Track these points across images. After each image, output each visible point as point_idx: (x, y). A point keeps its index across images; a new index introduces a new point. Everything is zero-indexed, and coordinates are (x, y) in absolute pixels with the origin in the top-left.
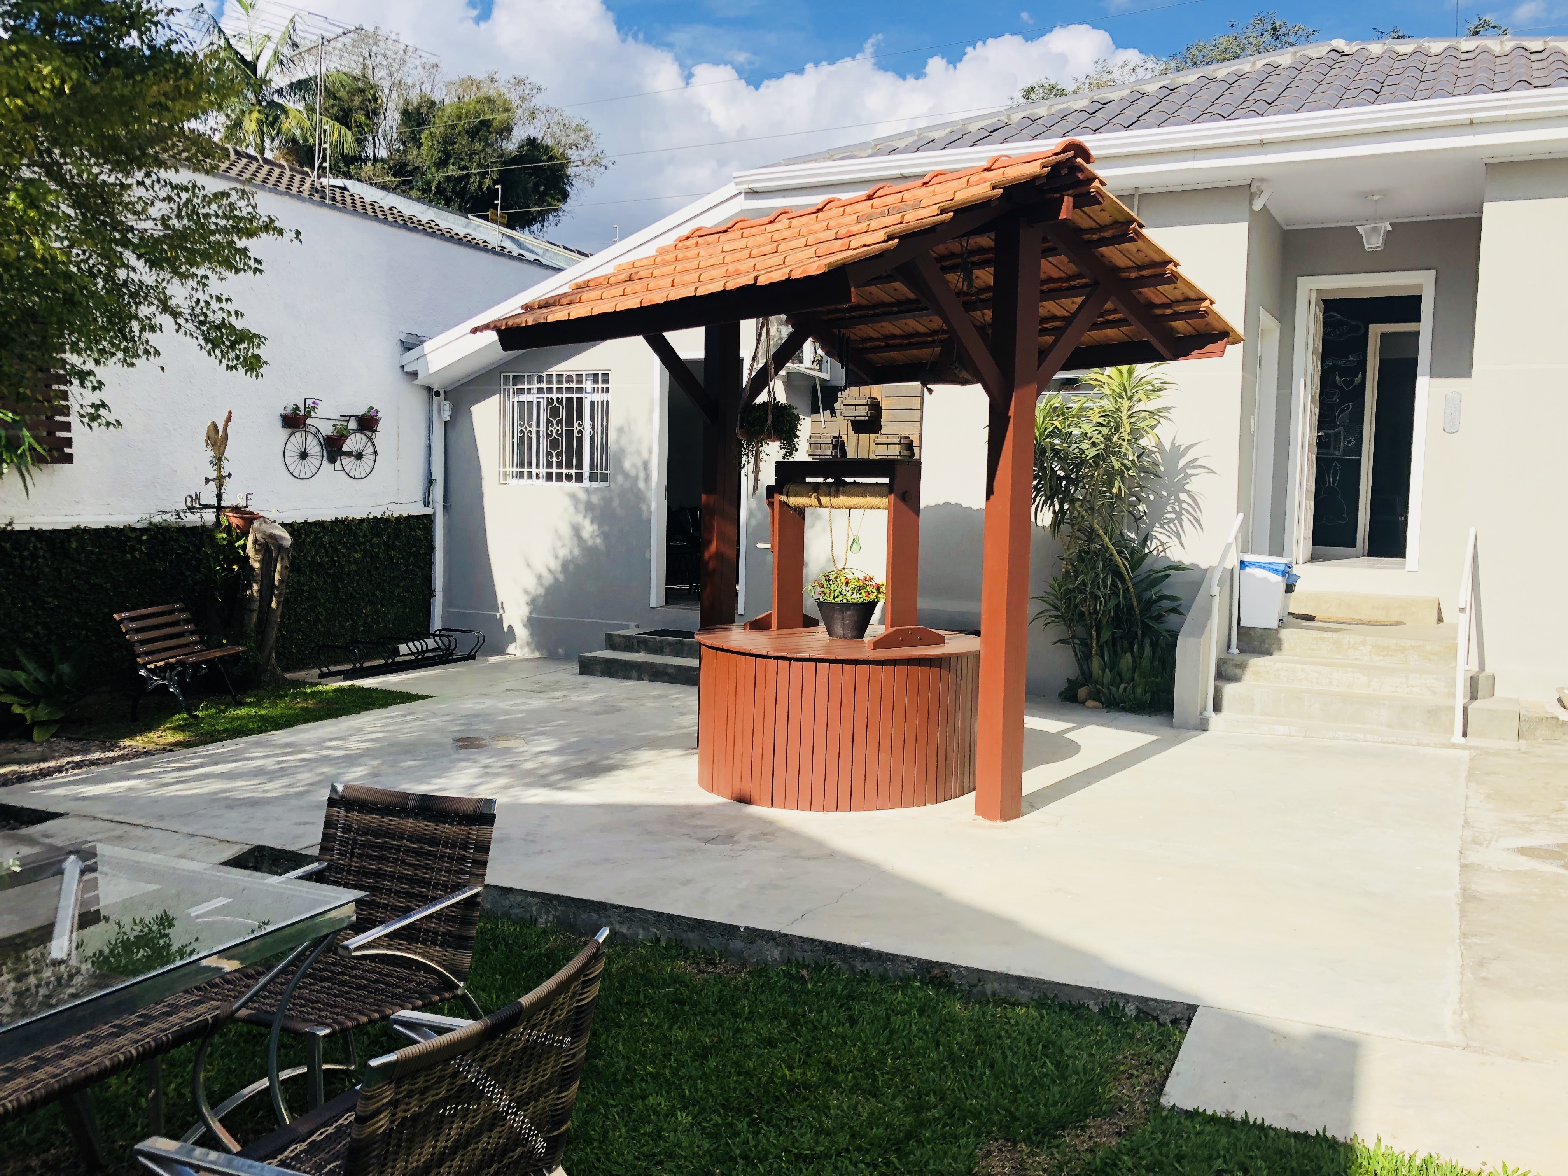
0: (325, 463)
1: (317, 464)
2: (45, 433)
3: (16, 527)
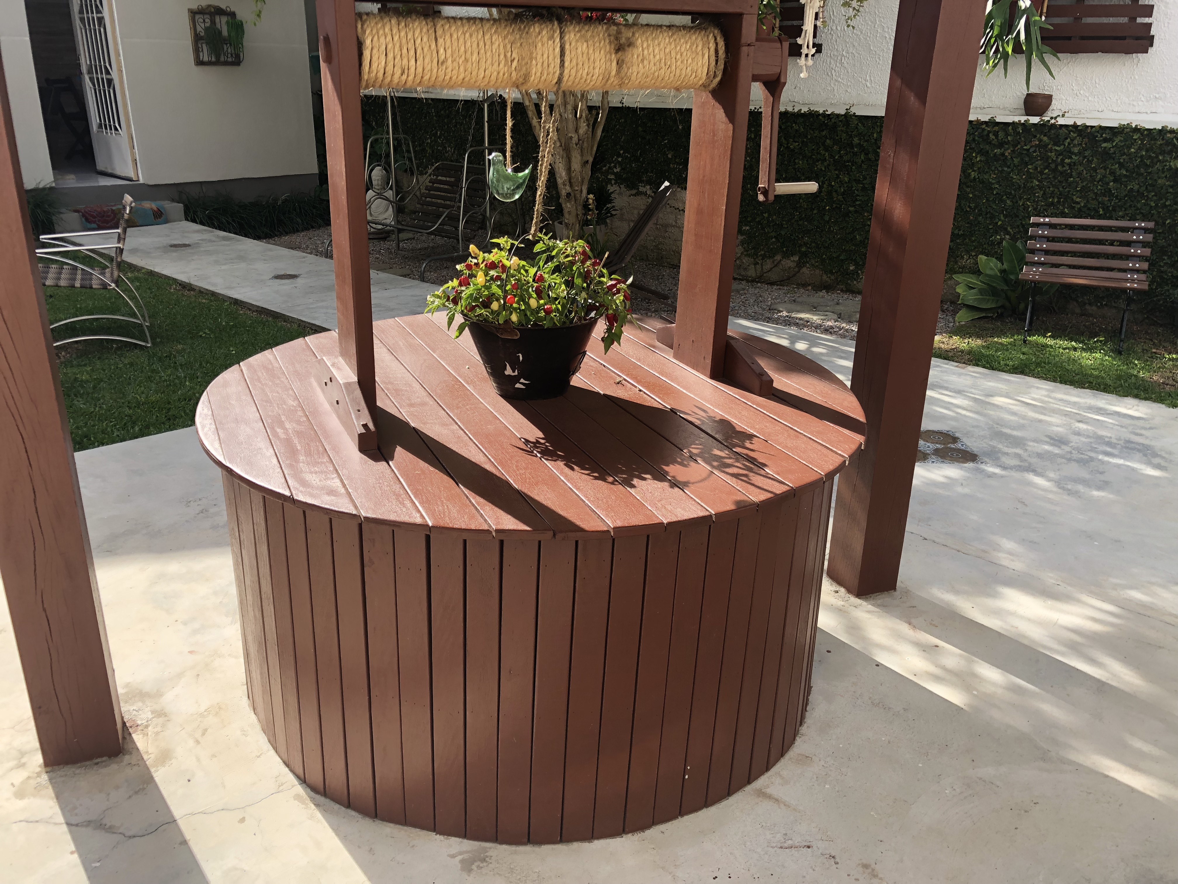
2: (1125, 20)
3: (1061, 121)
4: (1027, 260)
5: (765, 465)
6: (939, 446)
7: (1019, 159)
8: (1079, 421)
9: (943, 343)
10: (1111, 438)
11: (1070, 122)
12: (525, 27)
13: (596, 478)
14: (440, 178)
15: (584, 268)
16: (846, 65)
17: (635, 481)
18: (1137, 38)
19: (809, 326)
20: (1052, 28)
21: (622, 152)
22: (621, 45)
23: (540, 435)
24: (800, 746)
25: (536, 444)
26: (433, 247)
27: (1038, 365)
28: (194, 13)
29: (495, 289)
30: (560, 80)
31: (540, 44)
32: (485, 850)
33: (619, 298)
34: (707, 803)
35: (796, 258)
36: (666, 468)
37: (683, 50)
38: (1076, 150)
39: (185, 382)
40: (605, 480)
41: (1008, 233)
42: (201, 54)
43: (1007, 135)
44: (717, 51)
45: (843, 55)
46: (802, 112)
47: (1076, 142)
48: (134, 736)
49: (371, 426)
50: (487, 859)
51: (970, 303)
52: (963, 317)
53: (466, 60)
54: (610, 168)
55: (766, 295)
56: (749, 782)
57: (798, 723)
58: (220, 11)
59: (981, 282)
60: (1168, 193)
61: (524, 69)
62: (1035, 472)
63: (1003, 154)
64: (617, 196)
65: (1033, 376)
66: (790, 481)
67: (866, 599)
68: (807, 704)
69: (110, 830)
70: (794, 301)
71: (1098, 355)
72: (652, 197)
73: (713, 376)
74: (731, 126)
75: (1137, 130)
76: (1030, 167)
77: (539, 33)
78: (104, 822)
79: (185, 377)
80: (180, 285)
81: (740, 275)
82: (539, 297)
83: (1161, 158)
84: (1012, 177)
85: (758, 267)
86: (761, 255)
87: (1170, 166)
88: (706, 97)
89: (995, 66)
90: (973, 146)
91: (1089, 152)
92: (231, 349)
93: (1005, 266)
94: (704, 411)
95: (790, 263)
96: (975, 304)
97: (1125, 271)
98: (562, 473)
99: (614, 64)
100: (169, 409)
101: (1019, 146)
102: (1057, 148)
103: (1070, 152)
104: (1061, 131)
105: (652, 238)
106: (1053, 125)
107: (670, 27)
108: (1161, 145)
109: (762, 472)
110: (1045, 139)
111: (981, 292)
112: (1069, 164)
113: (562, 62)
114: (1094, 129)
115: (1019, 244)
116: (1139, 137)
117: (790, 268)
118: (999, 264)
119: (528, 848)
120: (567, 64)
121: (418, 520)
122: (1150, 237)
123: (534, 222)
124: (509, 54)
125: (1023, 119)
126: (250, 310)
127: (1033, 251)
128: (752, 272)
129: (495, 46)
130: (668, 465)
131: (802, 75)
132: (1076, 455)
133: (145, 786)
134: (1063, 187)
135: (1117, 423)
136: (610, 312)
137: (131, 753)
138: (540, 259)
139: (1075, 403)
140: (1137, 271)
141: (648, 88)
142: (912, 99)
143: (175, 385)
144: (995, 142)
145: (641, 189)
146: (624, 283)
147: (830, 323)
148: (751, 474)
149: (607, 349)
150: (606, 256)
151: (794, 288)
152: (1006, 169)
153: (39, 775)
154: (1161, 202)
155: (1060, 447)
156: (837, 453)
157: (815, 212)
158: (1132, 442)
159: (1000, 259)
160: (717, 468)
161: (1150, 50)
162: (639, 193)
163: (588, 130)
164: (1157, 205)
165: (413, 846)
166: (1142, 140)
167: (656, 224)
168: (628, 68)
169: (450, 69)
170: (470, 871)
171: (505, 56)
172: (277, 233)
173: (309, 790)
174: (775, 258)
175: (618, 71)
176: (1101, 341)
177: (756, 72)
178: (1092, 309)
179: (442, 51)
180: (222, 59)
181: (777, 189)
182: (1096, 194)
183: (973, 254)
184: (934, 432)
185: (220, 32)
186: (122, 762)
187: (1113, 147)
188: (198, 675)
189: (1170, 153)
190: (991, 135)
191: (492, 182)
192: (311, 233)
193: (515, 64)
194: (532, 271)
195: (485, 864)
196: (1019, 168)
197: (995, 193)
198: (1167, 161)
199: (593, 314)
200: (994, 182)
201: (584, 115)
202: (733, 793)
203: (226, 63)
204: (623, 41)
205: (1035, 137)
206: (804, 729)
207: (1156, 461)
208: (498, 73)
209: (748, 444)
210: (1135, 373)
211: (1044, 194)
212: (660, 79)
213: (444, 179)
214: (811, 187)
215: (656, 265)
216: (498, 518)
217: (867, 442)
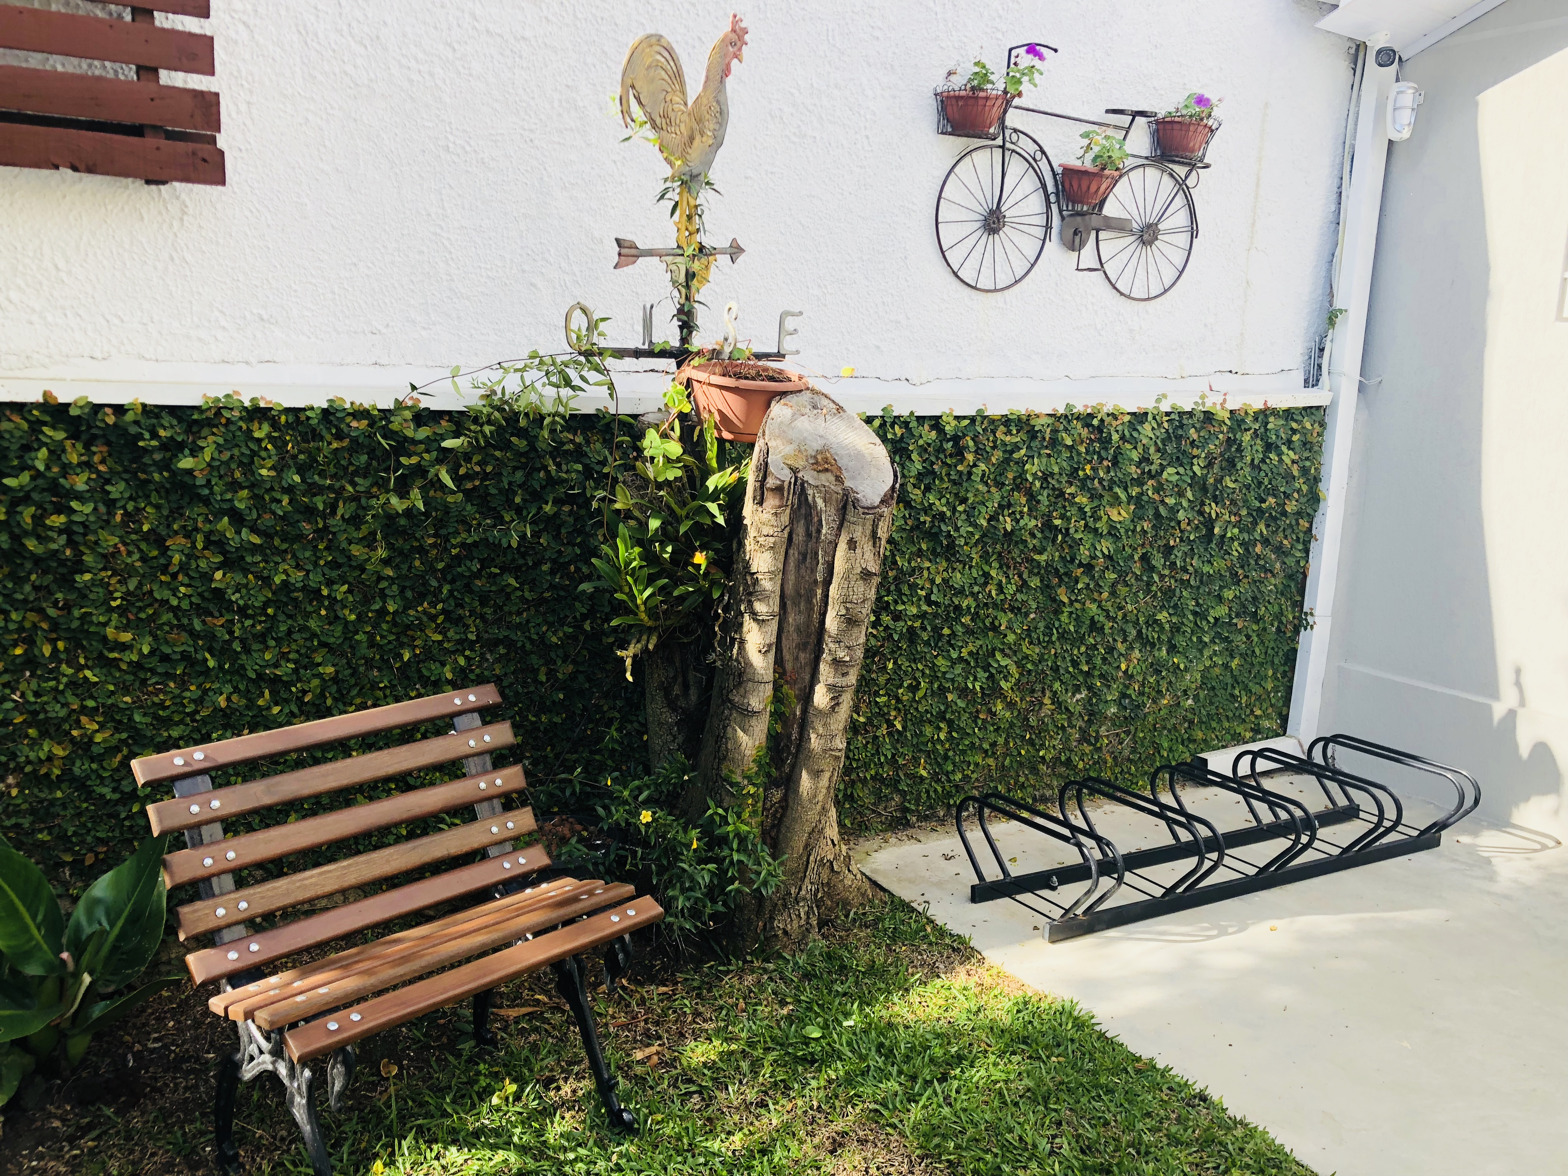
0: (1053, 247)
1: (1030, 248)
18: (178, 136)
75: (256, 413)
122: (504, 732)
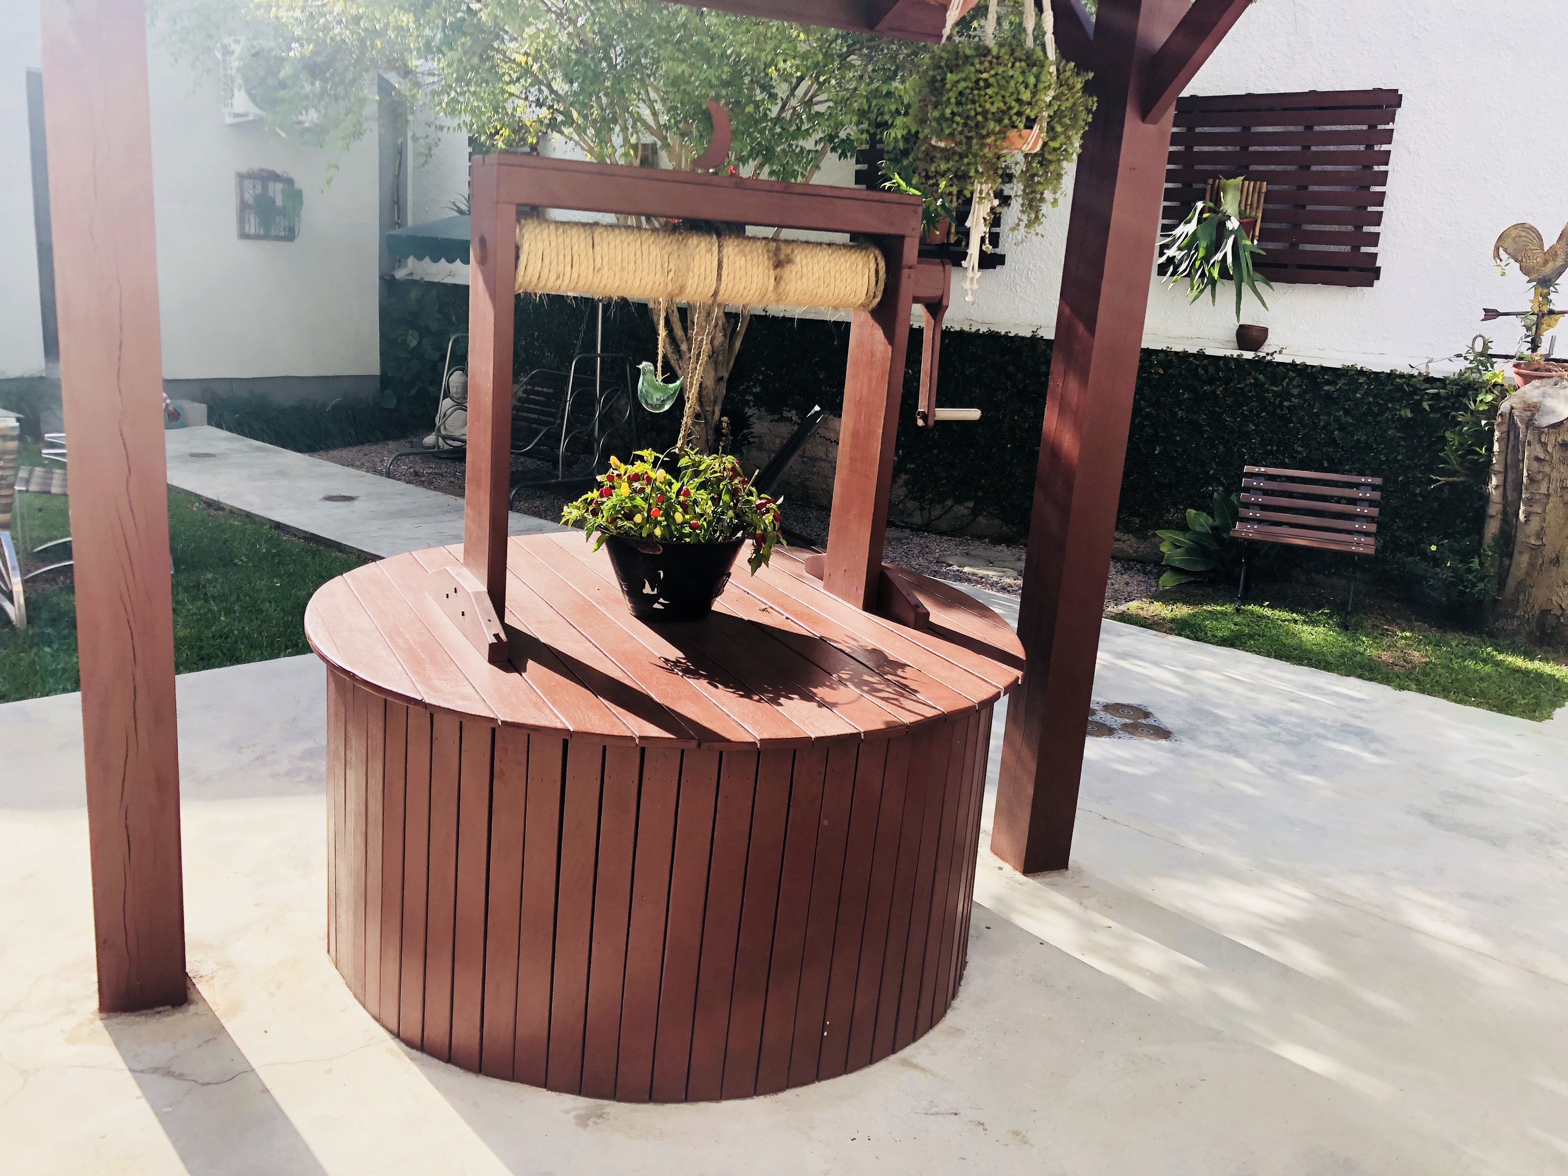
2: (1347, 249)
3: (1278, 358)
4: (1240, 515)
5: (916, 691)
6: (1127, 721)
7: (1232, 399)
8: (1292, 701)
9: (1142, 609)
10: (1326, 719)
11: (1288, 360)
12: (683, 239)
13: (741, 696)
14: (536, 388)
15: (732, 486)
16: (1032, 279)
17: (782, 700)
18: (1361, 270)
19: (983, 583)
20: (1264, 253)
21: (763, 369)
22: (780, 261)
23: (681, 655)
24: (951, 1019)
25: (676, 663)
26: (523, 472)
27: (1251, 637)
28: (242, 177)
29: (639, 501)
30: (715, 294)
31: (698, 257)
32: (603, 1107)
33: (769, 518)
34: (846, 1068)
35: (971, 504)
36: (814, 690)
37: (842, 268)
38: (1295, 391)
39: (220, 616)
40: (751, 698)
41: (1221, 484)
42: (247, 227)
43: (1218, 370)
44: (877, 272)
45: (1029, 269)
46: (981, 332)
47: (1295, 383)
48: (198, 986)
49: (503, 636)
50: (605, 1116)
51: (1176, 564)
52: (1167, 581)
53: (623, 269)
54: (748, 387)
55: (933, 546)
56: (894, 1052)
57: (950, 995)
58: (275, 177)
59: (1189, 540)
60: (1399, 446)
61: (680, 280)
62: (1237, 753)
63: (1214, 392)
64: (756, 421)
65: (1244, 649)
66: (942, 706)
67: (1033, 877)
68: (961, 978)
69: (180, 1077)
70: (967, 554)
71: (1321, 629)
72: (798, 424)
73: (867, 607)
74: (890, 348)
75: (1362, 372)
76: (1245, 408)
77: (698, 246)
78: (172, 1069)
79: (219, 611)
80: (205, 502)
81: (903, 522)
82: (685, 512)
83: (1390, 405)
84: (1225, 420)
85: (926, 513)
86: (928, 499)
87: (1401, 415)
88: (865, 317)
89: (1202, 291)
90: (1180, 381)
91: (1310, 395)
92: (275, 580)
93: (1217, 523)
94: (855, 640)
95: (963, 510)
96: (1182, 566)
97: (1350, 532)
98: (705, 690)
99: (772, 279)
100: (201, 648)
101: (1232, 384)
102: (1275, 389)
103: (1289, 393)
104: (1278, 370)
105: (797, 473)
106: (1270, 362)
107: (830, 245)
108: (1389, 390)
109: (913, 697)
110: (1261, 377)
111: (1189, 551)
112: (1289, 408)
113: (719, 275)
114: (1314, 370)
115: (1233, 498)
116: (1365, 382)
117: (963, 516)
118: (1210, 520)
119: (650, 1107)
120: (724, 277)
121: (559, 725)
122: (1377, 495)
123: (681, 435)
124: (667, 264)
125: (1236, 353)
126: (295, 536)
127: (1247, 505)
128: (917, 519)
129: (652, 257)
130: (816, 688)
131: (967, 299)
132: (1284, 736)
133: (216, 1036)
134: (1282, 433)
135: (1334, 704)
136: (759, 532)
137: (197, 1003)
138: (685, 474)
139: (1289, 681)
140: (1366, 534)
141: (806, 304)
142: (1081, 329)
143: (207, 620)
144: (1204, 377)
145: (785, 414)
146: (774, 503)
147: (1008, 581)
148: (901, 699)
149: (754, 571)
150: (756, 473)
151: (967, 540)
152: (1217, 409)
153: (91, 1022)
154: (1392, 456)
155: (1266, 727)
156: (991, 684)
157: (994, 450)
158: (1349, 725)
159: (1211, 514)
160: (868, 692)
161: (1376, 282)
162: (783, 419)
163: (724, 342)
164: (1387, 459)
165: (522, 1101)
166: (1369, 385)
167: (803, 457)
168: (786, 285)
169: (605, 277)
170: (585, 1126)
171: (662, 266)
172: (323, 446)
173: (403, 1045)
174: (946, 503)
175: (776, 287)
176: (1326, 614)
177: (918, 294)
178: (1319, 578)
179: (598, 259)
180: (273, 233)
181: (937, 414)
182: (1319, 443)
183: (1181, 507)
184: (1123, 705)
185: (274, 201)
186: (187, 1011)
187: (1336, 390)
188: (267, 928)
189: (1400, 400)
190: (1200, 370)
191: (641, 392)
192: (367, 448)
193: (671, 274)
194: (676, 486)
195: (601, 1120)
196: (1233, 409)
197: (1205, 436)
198: (1396, 409)
199: (739, 535)
200: (1204, 423)
201: (720, 323)
202: (876, 1061)
203: (278, 238)
204: (782, 257)
205: (1250, 374)
206: (956, 1003)
207: (1375, 746)
208: (654, 283)
209: (900, 672)
210: (1362, 650)
211: (1261, 440)
212: (818, 297)
213: (540, 389)
214: (974, 414)
215: (801, 505)
216: (640, 726)
217: (1024, 677)
